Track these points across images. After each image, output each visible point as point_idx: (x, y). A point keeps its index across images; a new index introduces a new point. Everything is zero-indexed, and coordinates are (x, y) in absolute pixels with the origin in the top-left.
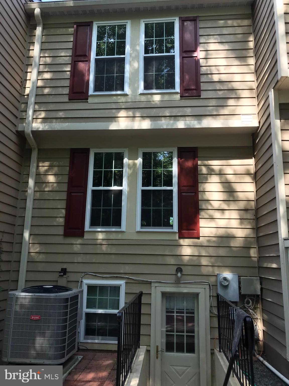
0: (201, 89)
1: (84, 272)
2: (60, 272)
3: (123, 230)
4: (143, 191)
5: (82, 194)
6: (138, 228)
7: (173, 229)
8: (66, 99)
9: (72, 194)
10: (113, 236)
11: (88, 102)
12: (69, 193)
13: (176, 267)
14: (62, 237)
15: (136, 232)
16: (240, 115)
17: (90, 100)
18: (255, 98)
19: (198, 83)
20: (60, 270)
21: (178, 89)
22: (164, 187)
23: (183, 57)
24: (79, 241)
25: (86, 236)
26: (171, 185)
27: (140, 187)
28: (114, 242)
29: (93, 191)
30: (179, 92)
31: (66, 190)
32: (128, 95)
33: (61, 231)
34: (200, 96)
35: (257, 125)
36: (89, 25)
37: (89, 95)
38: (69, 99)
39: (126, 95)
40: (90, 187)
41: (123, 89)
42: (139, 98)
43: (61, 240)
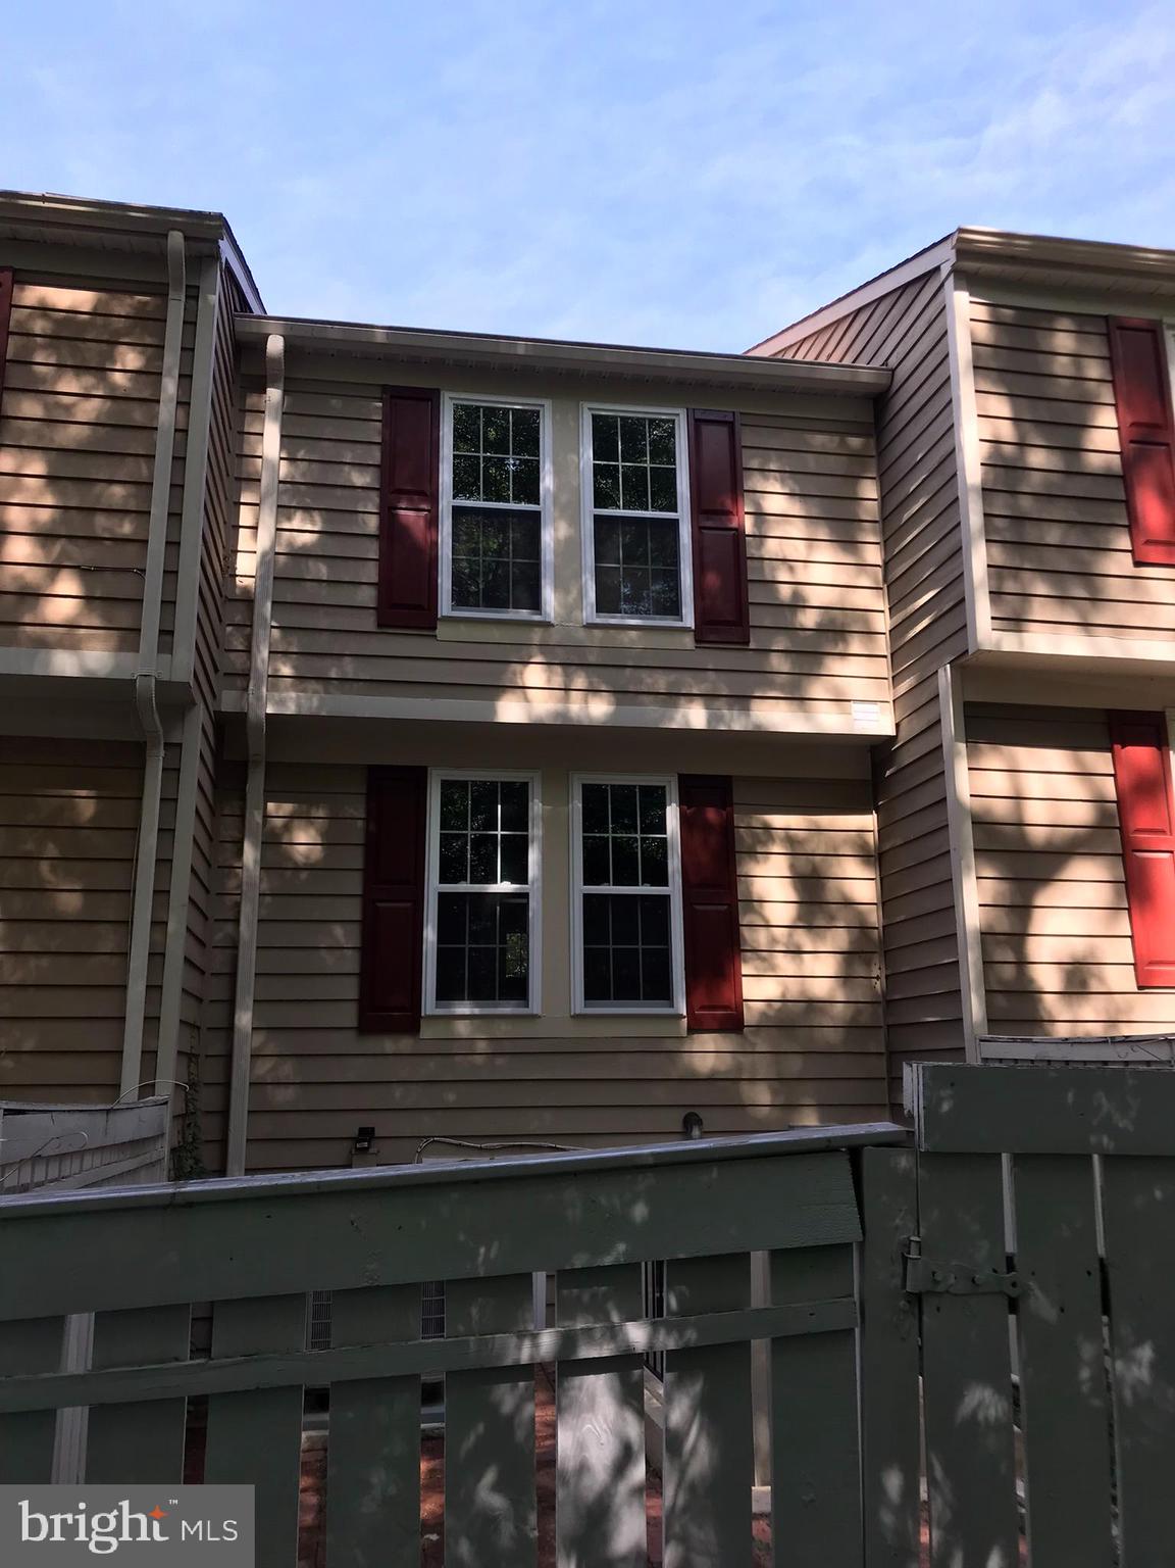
0: (751, 624)
1: (425, 1137)
2: (357, 1140)
3: (535, 1012)
4: (587, 897)
5: (409, 904)
6: (578, 1004)
7: (673, 1007)
8: (369, 622)
9: (379, 904)
10: (503, 1030)
11: (436, 636)
12: (368, 899)
13: (680, 1114)
14: (352, 1035)
15: (572, 1017)
16: (849, 701)
17: (442, 631)
18: (885, 657)
19: (741, 607)
20: (355, 1132)
21: (689, 619)
22: (644, 888)
23: (701, 528)
24: (405, 1044)
25: (427, 1031)
26: (663, 880)
27: (579, 888)
28: (508, 1047)
29: (442, 896)
30: (693, 628)
31: (359, 891)
32: (553, 625)
33: (349, 1016)
34: (748, 643)
35: (891, 731)
36: (428, 400)
37: (439, 616)
38: (379, 625)
39: (547, 625)
40: (433, 885)
41: (536, 604)
42: (581, 636)
43: (348, 1042)
